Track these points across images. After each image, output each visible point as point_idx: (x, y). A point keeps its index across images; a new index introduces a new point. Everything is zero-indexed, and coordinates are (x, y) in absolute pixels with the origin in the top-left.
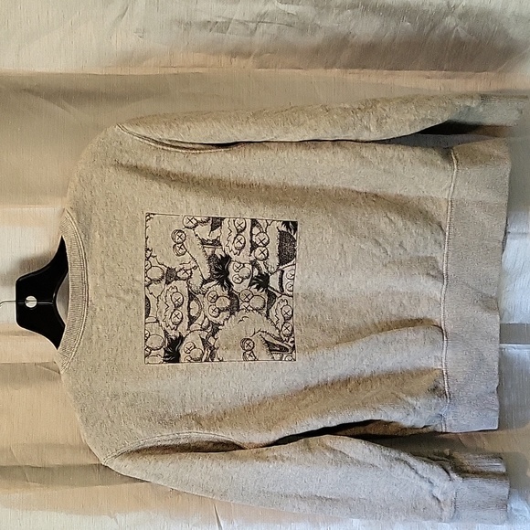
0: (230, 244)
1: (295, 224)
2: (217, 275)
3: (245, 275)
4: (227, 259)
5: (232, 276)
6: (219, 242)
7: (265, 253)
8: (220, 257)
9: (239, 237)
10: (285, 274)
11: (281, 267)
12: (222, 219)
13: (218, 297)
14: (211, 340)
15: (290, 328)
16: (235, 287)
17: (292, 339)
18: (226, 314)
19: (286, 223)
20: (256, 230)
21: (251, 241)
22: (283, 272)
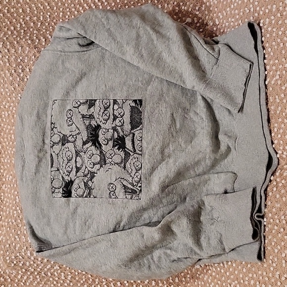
0: (100, 117)
1: (141, 101)
2: (91, 137)
3: (109, 137)
4: (98, 127)
5: (101, 138)
6: (93, 116)
7: (122, 121)
8: (94, 126)
9: (106, 112)
10: (135, 136)
11: (132, 131)
12: (95, 100)
13: (93, 155)
14: (90, 183)
15: (139, 177)
16: (104, 147)
17: (140, 185)
18: (98, 166)
19: (135, 101)
20: (116, 107)
21: (113, 114)
22: (134, 134)
